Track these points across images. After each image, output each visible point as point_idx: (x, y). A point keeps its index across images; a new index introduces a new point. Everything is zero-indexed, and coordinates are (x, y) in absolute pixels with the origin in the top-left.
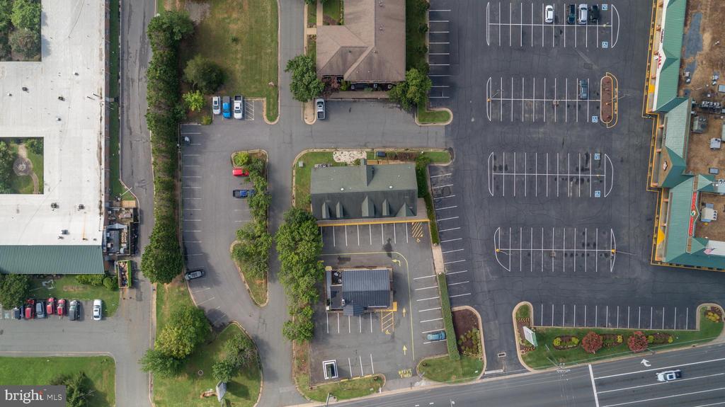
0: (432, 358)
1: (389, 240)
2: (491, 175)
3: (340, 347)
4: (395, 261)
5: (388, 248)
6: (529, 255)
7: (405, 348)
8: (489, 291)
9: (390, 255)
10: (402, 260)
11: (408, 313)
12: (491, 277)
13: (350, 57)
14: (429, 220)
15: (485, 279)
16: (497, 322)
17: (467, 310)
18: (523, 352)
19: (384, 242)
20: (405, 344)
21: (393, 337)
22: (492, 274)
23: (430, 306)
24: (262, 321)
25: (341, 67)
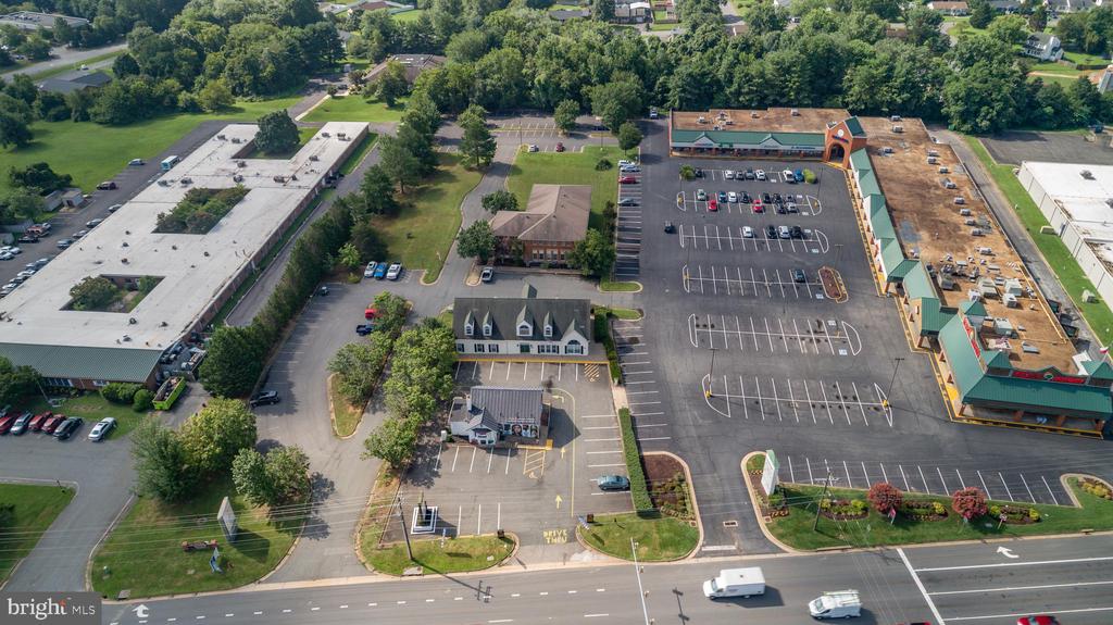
0: (604, 514)
1: (551, 377)
2: (693, 331)
3: (449, 489)
4: (557, 397)
5: (549, 385)
6: (757, 403)
7: (559, 499)
8: (699, 437)
9: (550, 391)
10: (567, 397)
11: (568, 454)
12: (701, 421)
13: (527, 221)
14: (608, 363)
15: (691, 423)
16: (715, 475)
17: (664, 456)
18: (767, 520)
19: (543, 377)
20: (559, 493)
21: (540, 482)
22: (703, 418)
23: (604, 448)
24: (336, 455)
25: (516, 229)
